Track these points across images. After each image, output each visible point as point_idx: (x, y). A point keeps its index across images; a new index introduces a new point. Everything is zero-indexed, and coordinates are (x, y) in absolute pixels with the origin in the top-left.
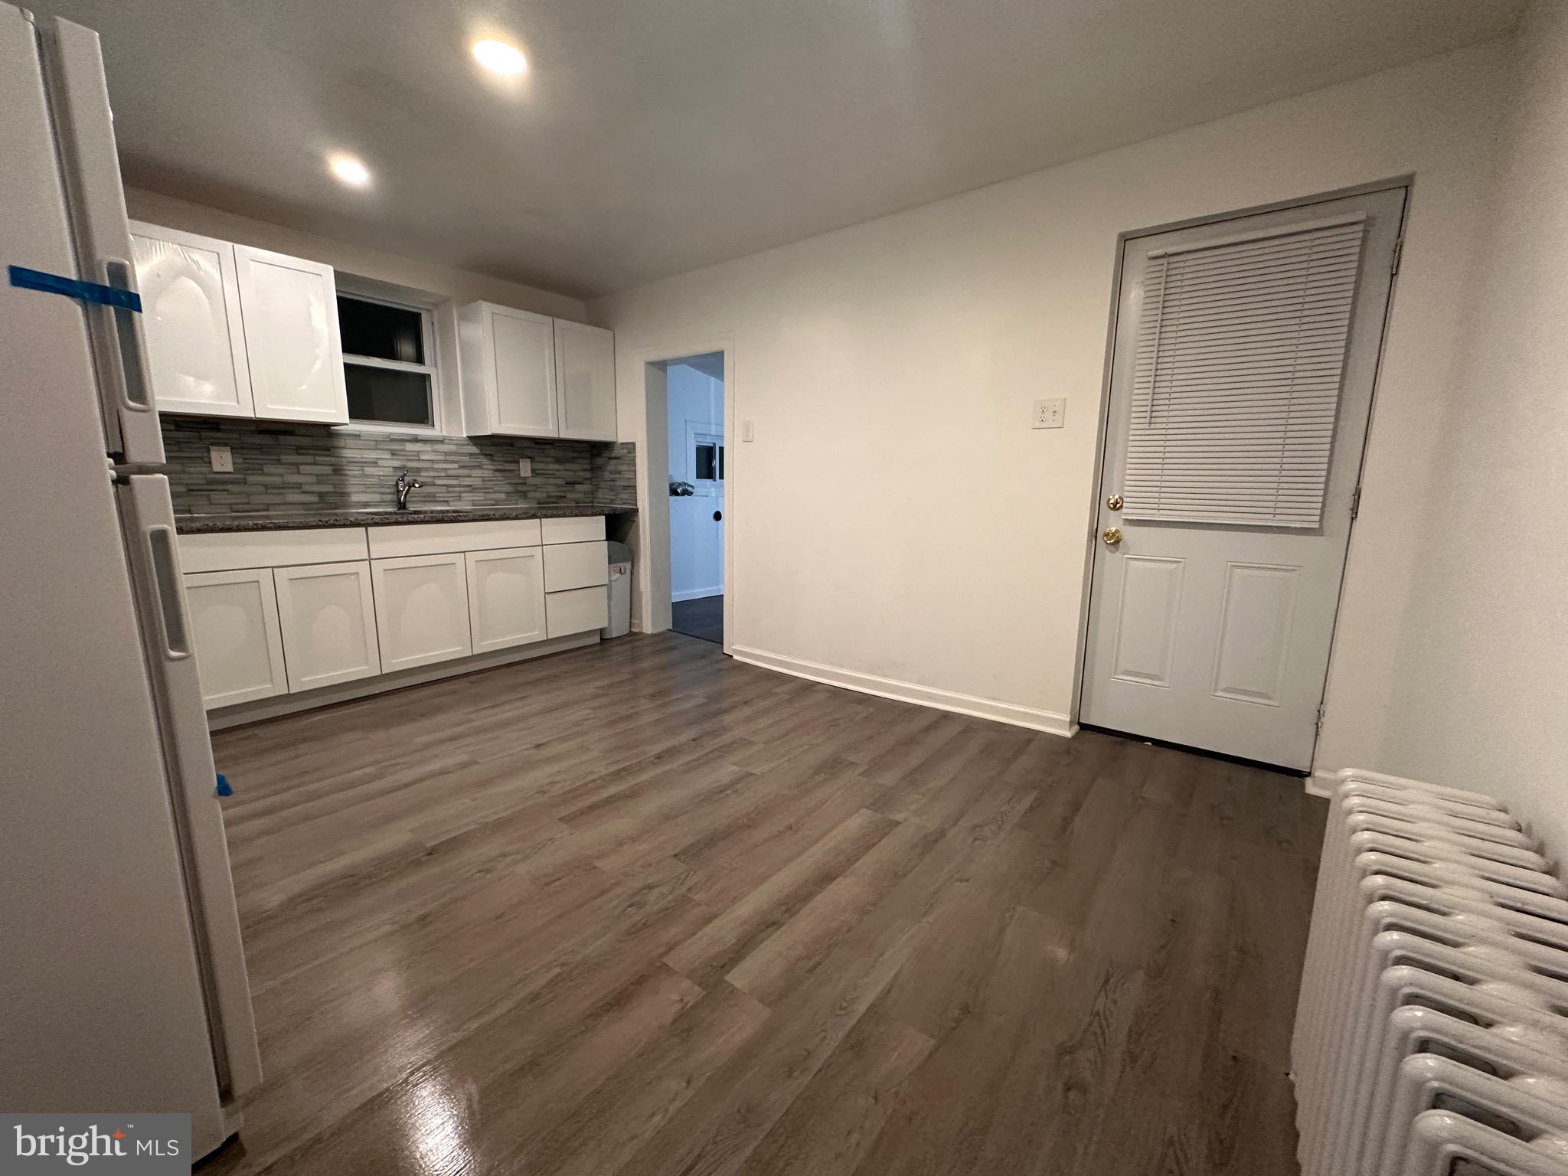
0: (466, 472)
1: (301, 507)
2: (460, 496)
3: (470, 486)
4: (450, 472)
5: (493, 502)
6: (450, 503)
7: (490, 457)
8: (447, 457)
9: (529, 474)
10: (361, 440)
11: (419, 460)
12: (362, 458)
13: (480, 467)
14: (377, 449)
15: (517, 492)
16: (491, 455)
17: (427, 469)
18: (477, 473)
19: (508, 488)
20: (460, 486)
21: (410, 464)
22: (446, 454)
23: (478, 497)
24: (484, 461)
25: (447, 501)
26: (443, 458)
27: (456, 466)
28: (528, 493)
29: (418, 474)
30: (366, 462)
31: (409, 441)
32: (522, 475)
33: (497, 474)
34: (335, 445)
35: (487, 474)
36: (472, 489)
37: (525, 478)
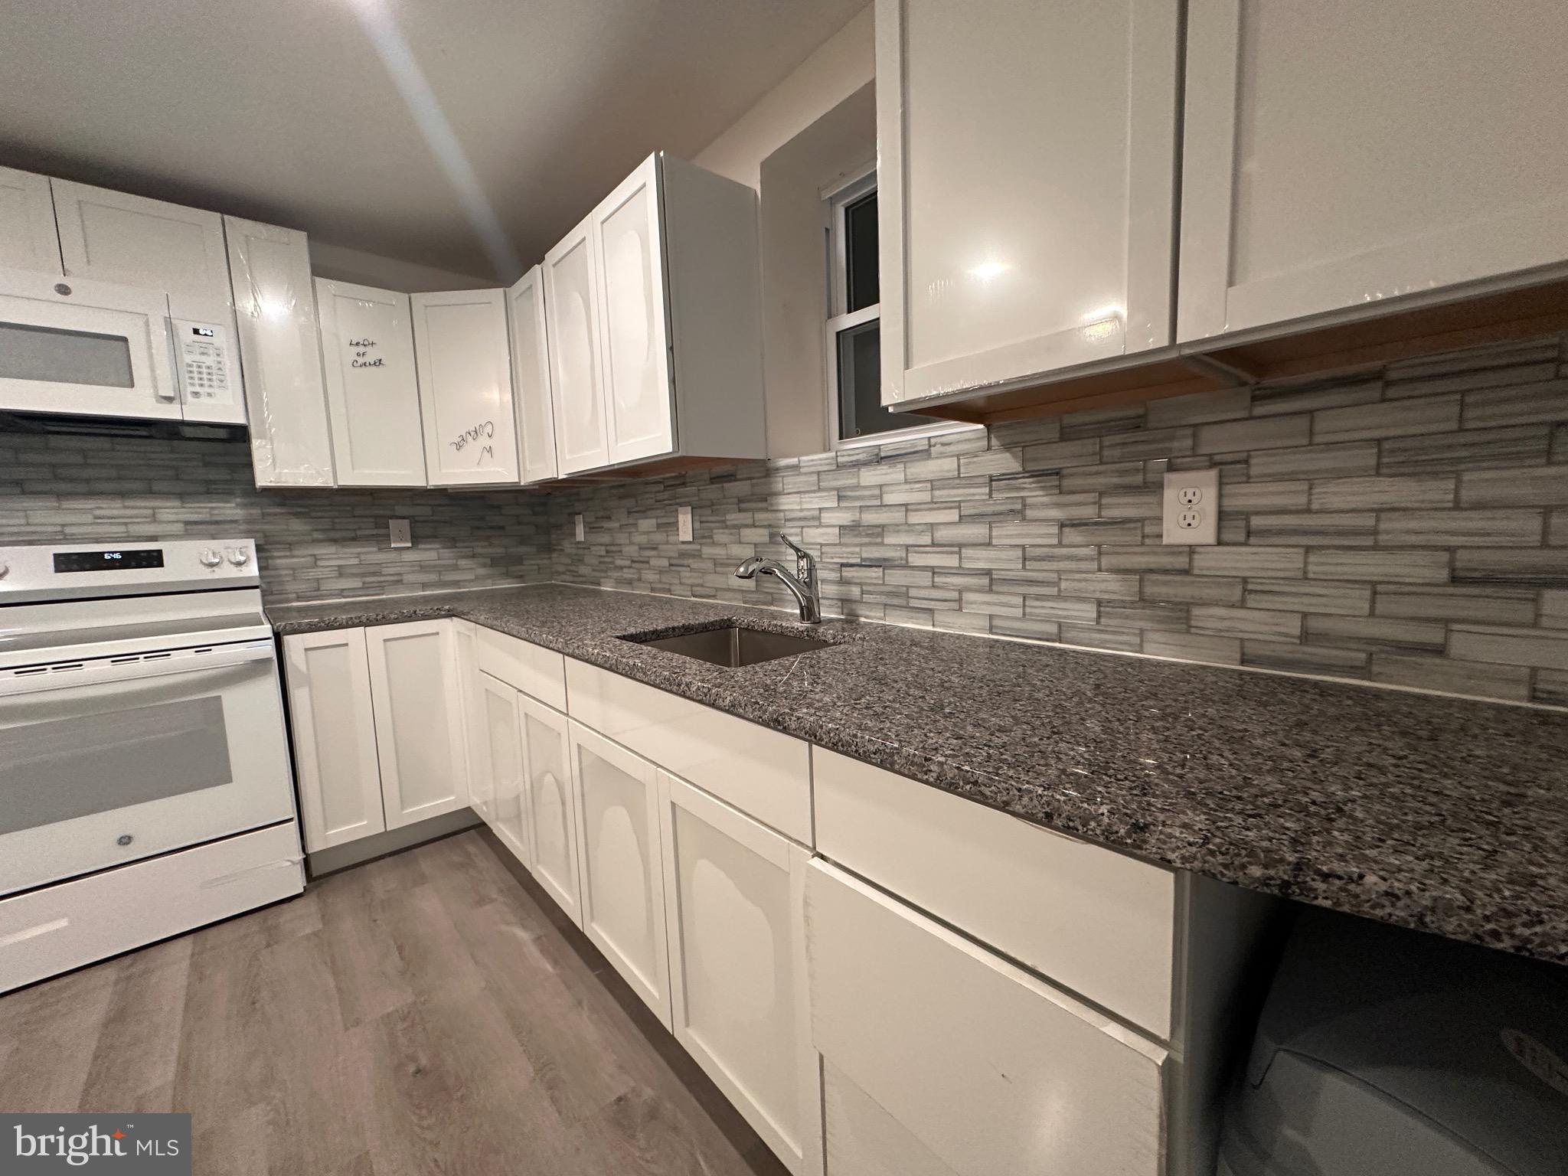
0: (977, 531)
1: (739, 596)
2: (960, 600)
3: (988, 573)
4: (942, 534)
5: (1052, 629)
6: (938, 617)
7: (1054, 481)
8: (937, 493)
9: (1205, 532)
10: (800, 474)
11: (882, 506)
12: (802, 510)
13: (1019, 513)
14: (820, 490)
15: (1144, 600)
16: (1057, 473)
17: (896, 528)
18: (1009, 533)
19: (1112, 586)
20: (960, 571)
21: (870, 518)
22: (934, 484)
23: (1007, 607)
24: (1035, 494)
25: (931, 611)
26: (925, 497)
27: (954, 515)
28: (1196, 611)
29: (879, 540)
30: (805, 519)
31: (866, 464)
32: (1174, 533)
33: (1072, 536)
34: (774, 490)
35: (1040, 536)
36: (992, 581)
37: (1191, 550)
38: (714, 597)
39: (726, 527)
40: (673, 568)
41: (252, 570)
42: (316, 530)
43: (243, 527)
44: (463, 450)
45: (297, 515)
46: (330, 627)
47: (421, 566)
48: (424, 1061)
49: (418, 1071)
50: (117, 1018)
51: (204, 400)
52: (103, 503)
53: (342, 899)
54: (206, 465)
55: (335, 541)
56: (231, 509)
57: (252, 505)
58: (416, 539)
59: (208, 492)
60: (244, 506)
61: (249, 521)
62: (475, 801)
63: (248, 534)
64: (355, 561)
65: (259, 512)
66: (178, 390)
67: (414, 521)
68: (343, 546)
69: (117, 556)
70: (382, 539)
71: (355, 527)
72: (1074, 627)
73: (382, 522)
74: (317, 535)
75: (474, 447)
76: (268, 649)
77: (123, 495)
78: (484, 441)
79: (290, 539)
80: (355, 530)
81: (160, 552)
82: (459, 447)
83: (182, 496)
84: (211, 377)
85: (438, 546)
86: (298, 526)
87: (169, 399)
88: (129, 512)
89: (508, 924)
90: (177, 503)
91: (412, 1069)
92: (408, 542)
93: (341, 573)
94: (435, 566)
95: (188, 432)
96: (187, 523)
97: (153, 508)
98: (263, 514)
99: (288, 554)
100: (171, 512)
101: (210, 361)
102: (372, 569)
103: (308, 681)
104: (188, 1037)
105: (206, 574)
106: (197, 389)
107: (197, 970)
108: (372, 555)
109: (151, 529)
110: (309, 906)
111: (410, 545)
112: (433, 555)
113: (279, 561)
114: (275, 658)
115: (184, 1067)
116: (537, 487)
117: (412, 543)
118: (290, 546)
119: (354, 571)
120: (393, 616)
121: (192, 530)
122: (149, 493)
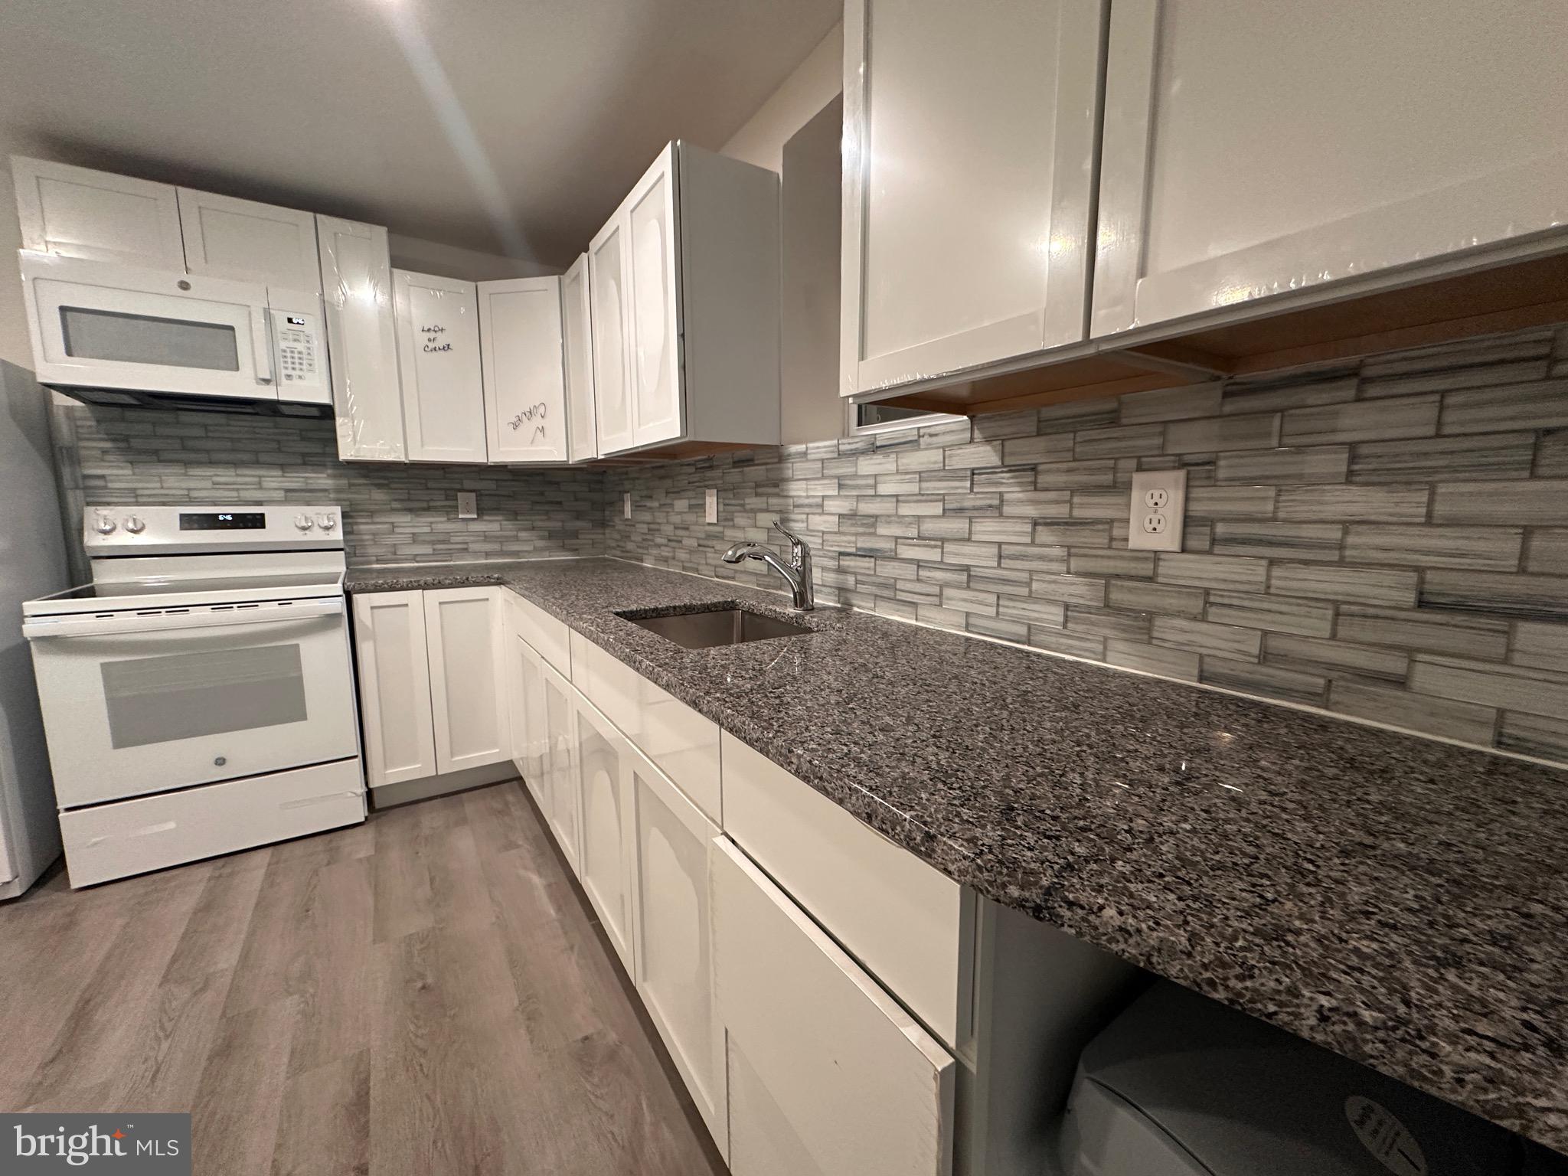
0: (958, 526)
1: (754, 579)
2: (940, 595)
3: (966, 569)
4: (929, 527)
5: (1023, 630)
6: (921, 612)
7: (1029, 477)
8: (924, 485)
9: (1167, 538)
10: (807, 460)
11: (876, 496)
12: (808, 497)
13: (997, 510)
14: (823, 477)
15: (1108, 607)
16: (1034, 469)
17: (888, 519)
18: (987, 529)
19: (1079, 590)
20: (941, 566)
21: (867, 508)
22: (922, 476)
23: (982, 605)
24: (1013, 491)
25: (914, 604)
26: (914, 488)
27: (937, 509)
28: (1159, 622)
29: (872, 530)
30: (810, 506)
31: (864, 452)
32: (1139, 539)
33: (1044, 535)
34: (787, 477)
35: (1013, 532)
36: (970, 577)
37: (1156, 556)
38: (733, 578)
39: (745, 511)
40: (701, 548)
41: (338, 535)
42: (396, 500)
43: (332, 496)
44: (519, 429)
45: (379, 486)
46: (392, 588)
47: (485, 536)
48: (430, 980)
49: (424, 987)
50: (206, 907)
51: (296, 381)
52: (220, 471)
53: (394, 831)
54: (303, 439)
55: (410, 510)
56: (322, 480)
57: (341, 476)
58: (481, 511)
59: (305, 464)
60: (334, 477)
61: (338, 491)
62: (515, 755)
63: (337, 502)
64: (427, 530)
65: (346, 482)
66: (274, 372)
67: (480, 494)
68: (418, 516)
69: (229, 518)
70: (451, 510)
71: (427, 498)
72: (1042, 630)
73: (451, 495)
74: (396, 505)
75: (529, 427)
76: (338, 605)
77: (236, 464)
78: (537, 421)
79: (373, 507)
80: (428, 501)
81: (263, 515)
82: (516, 426)
83: (282, 467)
84: (299, 362)
85: (500, 518)
86: (379, 495)
87: (267, 381)
88: (240, 480)
89: (525, 868)
90: (280, 473)
91: (419, 984)
92: (473, 513)
93: (415, 539)
94: (498, 537)
95: (285, 410)
96: (287, 491)
97: (260, 477)
98: (350, 485)
99: (369, 521)
100: (274, 480)
101: (300, 347)
102: (441, 537)
103: (373, 636)
104: (252, 934)
105: (299, 537)
106: (290, 372)
107: (270, 876)
108: (441, 524)
109: (258, 495)
110: (367, 835)
111: (475, 516)
112: (495, 527)
113: (362, 527)
114: (345, 614)
115: (245, 957)
116: (585, 466)
117: (478, 515)
118: (372, 513)
119: (427, 538)
120: (447, 582)
121: (292, 497)
122: (257, 463)
